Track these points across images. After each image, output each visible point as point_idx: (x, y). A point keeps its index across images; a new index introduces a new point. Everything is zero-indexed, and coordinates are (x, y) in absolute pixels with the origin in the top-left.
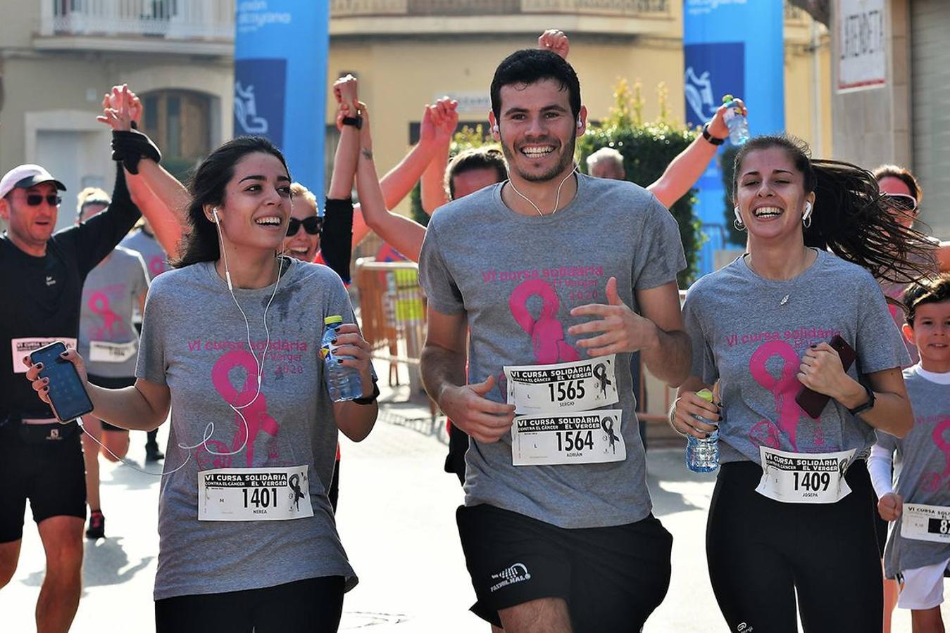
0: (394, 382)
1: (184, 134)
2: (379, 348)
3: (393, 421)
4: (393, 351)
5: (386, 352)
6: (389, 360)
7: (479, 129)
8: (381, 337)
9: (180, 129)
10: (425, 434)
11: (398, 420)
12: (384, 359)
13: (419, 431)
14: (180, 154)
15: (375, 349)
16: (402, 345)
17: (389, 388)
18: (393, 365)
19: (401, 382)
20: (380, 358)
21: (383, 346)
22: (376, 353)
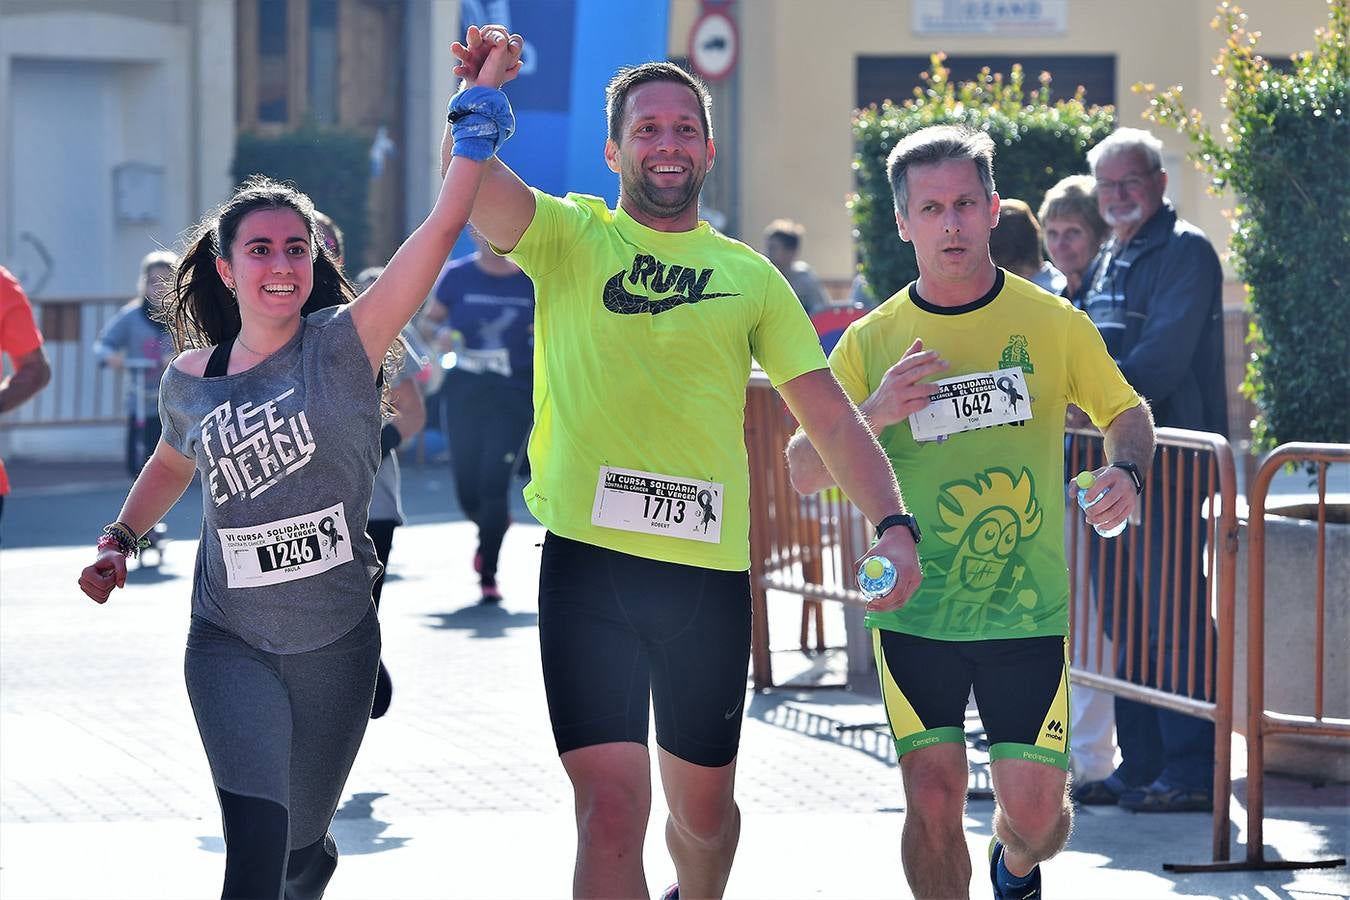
0: (812, 643)
1: (345, 76)
2: (781, 565)
3: (813, 731)
4: (812, 573)
5: (794, 575)
6: (802, 592)
7: (1016, 74)
8: (785, 541)
9: (338, 61)
10: (885, 761)
11: (824, 728)
12: (792, 590)
13: (874, 755)
14: (336, 120)
15: (772, 568)
16: (831, 560)
17: (801, 657)
18: (812, 604)
19: (829, 642)
20: (782, 588)
21: (791, 561)
22: (776, 577)
